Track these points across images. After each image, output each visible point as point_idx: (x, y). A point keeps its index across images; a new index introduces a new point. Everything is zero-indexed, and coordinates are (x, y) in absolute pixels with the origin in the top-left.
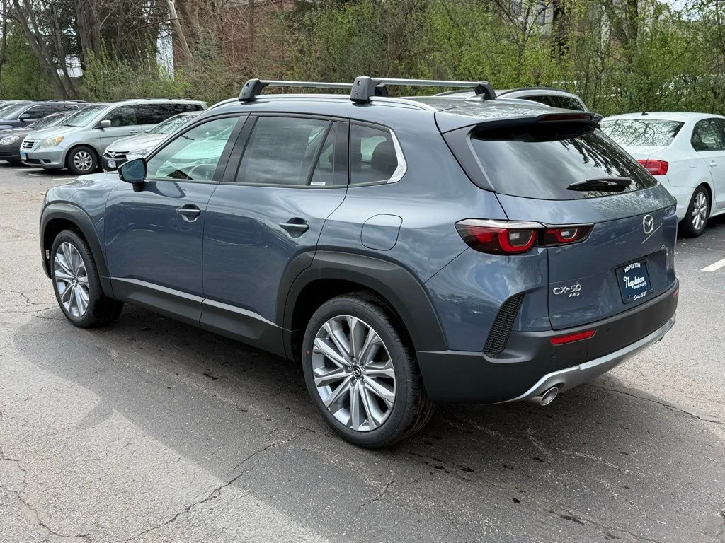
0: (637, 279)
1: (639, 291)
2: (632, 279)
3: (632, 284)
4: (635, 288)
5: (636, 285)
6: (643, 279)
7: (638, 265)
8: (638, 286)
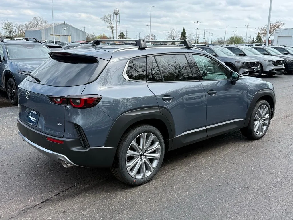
0: (34, 117)
1: (31, 122)
2: (32, 116)
3: (31, 118)
4: (31, 120)
5: (32, 119)
6: (35, 119)
7: (36, 113)
8: (32, 120)
